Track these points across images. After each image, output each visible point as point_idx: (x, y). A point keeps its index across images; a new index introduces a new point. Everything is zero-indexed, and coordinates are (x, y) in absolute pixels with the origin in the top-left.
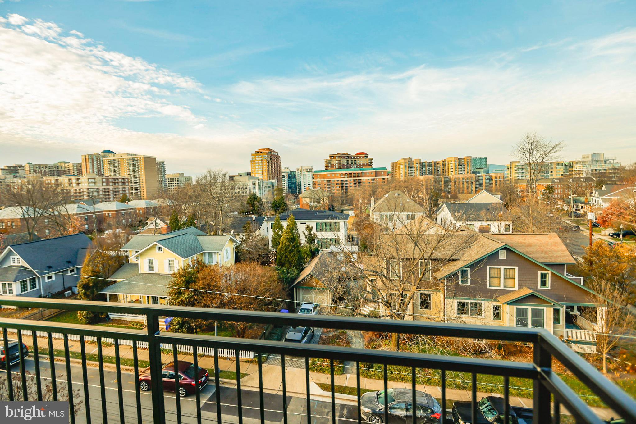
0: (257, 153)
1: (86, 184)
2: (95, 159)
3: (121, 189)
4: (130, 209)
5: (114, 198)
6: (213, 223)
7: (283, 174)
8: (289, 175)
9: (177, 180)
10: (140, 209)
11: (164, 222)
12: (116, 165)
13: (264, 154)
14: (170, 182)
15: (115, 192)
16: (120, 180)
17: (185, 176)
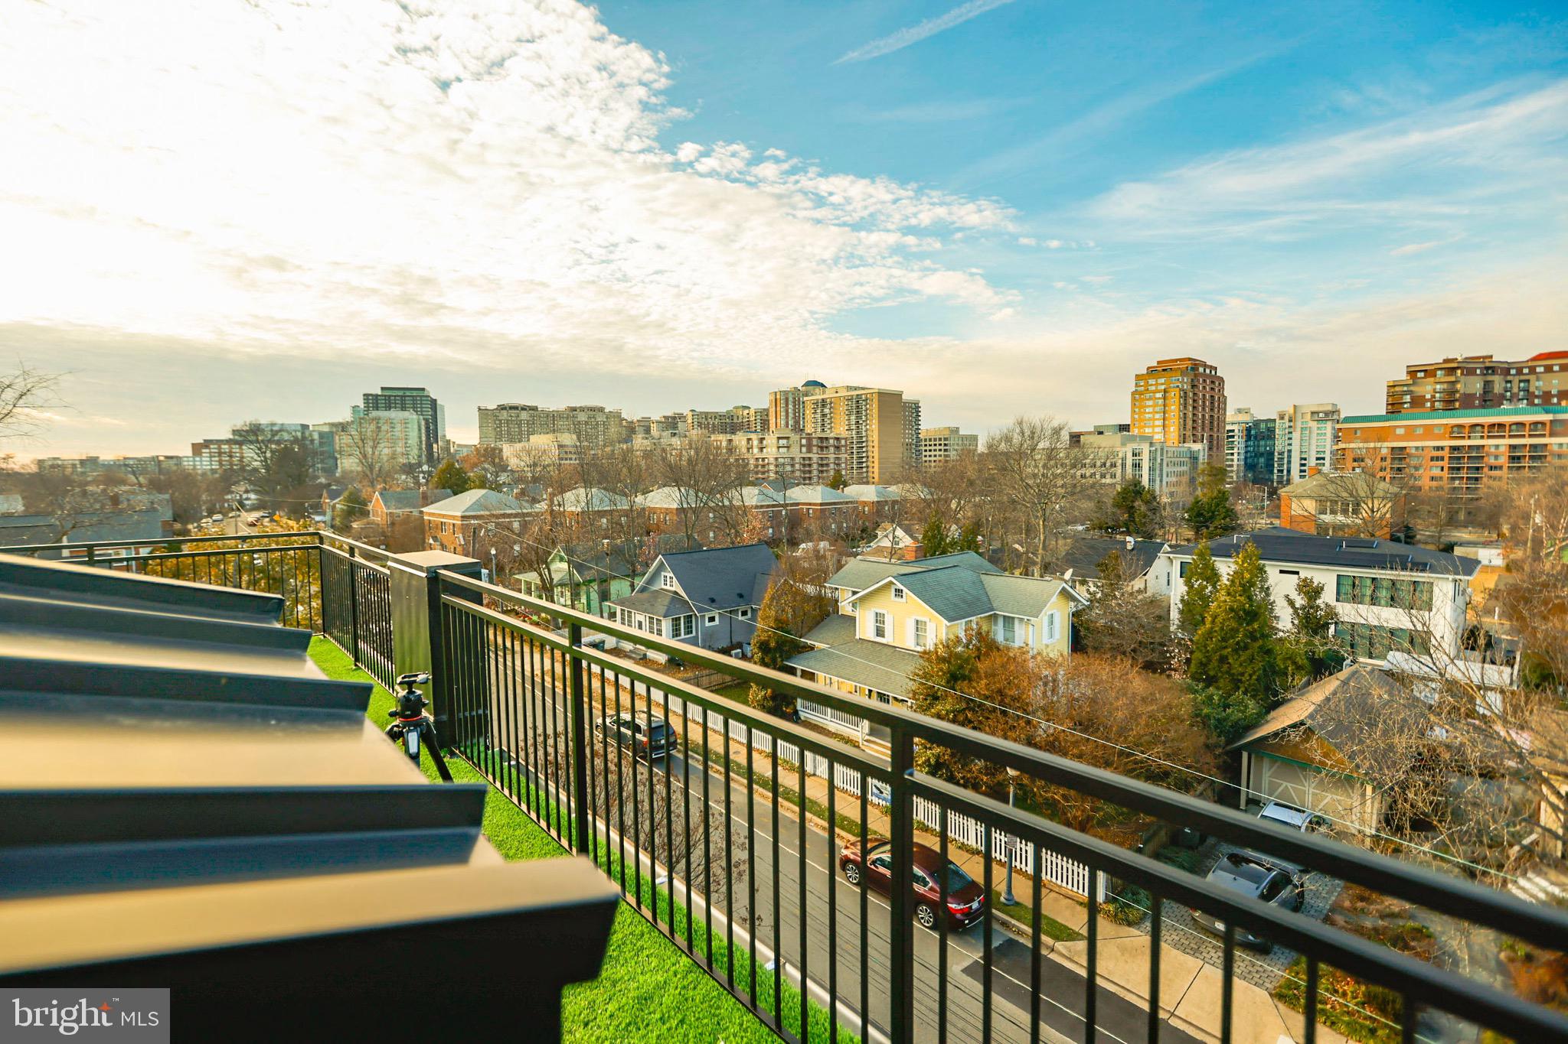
0: (1152, 372)
1: (774, 450)
2: (791, 399)
3: (832, 461)
4: (847, 503)
5: (819, 478)
6: (1020, 548)
7: (1228, 427)
8: (1249, 430)
9: (943, 441)
10: (865, 503)
11: (911, 536)
12: (827, 411)
13: (1174, 374)
14: (928, 448)
15: (822, 465)
16: (831, 441)
17: (961, 432)
